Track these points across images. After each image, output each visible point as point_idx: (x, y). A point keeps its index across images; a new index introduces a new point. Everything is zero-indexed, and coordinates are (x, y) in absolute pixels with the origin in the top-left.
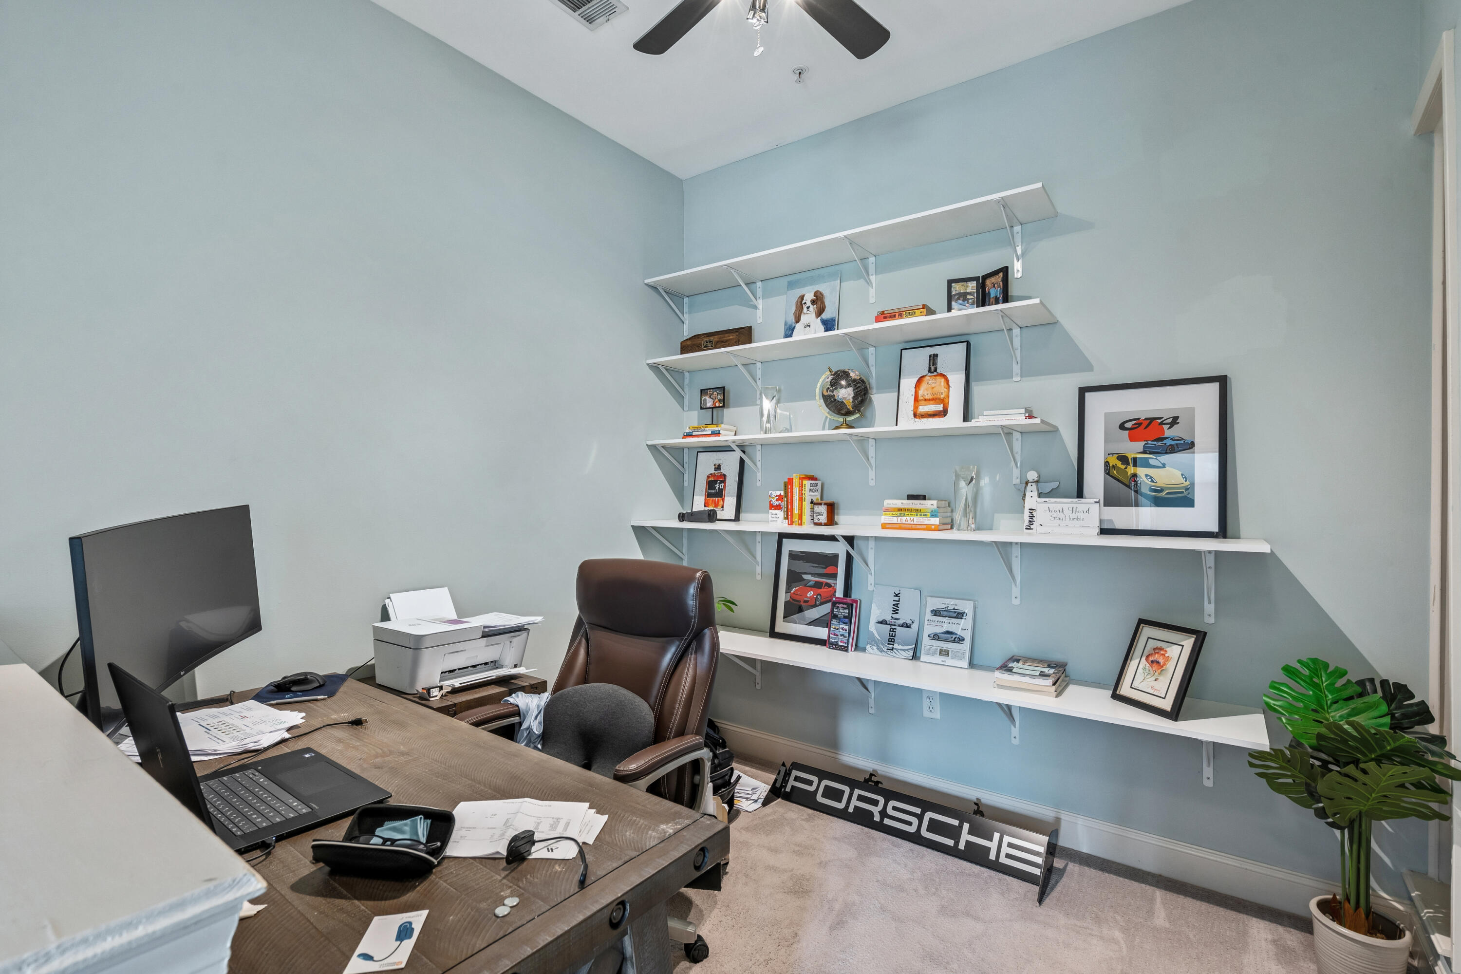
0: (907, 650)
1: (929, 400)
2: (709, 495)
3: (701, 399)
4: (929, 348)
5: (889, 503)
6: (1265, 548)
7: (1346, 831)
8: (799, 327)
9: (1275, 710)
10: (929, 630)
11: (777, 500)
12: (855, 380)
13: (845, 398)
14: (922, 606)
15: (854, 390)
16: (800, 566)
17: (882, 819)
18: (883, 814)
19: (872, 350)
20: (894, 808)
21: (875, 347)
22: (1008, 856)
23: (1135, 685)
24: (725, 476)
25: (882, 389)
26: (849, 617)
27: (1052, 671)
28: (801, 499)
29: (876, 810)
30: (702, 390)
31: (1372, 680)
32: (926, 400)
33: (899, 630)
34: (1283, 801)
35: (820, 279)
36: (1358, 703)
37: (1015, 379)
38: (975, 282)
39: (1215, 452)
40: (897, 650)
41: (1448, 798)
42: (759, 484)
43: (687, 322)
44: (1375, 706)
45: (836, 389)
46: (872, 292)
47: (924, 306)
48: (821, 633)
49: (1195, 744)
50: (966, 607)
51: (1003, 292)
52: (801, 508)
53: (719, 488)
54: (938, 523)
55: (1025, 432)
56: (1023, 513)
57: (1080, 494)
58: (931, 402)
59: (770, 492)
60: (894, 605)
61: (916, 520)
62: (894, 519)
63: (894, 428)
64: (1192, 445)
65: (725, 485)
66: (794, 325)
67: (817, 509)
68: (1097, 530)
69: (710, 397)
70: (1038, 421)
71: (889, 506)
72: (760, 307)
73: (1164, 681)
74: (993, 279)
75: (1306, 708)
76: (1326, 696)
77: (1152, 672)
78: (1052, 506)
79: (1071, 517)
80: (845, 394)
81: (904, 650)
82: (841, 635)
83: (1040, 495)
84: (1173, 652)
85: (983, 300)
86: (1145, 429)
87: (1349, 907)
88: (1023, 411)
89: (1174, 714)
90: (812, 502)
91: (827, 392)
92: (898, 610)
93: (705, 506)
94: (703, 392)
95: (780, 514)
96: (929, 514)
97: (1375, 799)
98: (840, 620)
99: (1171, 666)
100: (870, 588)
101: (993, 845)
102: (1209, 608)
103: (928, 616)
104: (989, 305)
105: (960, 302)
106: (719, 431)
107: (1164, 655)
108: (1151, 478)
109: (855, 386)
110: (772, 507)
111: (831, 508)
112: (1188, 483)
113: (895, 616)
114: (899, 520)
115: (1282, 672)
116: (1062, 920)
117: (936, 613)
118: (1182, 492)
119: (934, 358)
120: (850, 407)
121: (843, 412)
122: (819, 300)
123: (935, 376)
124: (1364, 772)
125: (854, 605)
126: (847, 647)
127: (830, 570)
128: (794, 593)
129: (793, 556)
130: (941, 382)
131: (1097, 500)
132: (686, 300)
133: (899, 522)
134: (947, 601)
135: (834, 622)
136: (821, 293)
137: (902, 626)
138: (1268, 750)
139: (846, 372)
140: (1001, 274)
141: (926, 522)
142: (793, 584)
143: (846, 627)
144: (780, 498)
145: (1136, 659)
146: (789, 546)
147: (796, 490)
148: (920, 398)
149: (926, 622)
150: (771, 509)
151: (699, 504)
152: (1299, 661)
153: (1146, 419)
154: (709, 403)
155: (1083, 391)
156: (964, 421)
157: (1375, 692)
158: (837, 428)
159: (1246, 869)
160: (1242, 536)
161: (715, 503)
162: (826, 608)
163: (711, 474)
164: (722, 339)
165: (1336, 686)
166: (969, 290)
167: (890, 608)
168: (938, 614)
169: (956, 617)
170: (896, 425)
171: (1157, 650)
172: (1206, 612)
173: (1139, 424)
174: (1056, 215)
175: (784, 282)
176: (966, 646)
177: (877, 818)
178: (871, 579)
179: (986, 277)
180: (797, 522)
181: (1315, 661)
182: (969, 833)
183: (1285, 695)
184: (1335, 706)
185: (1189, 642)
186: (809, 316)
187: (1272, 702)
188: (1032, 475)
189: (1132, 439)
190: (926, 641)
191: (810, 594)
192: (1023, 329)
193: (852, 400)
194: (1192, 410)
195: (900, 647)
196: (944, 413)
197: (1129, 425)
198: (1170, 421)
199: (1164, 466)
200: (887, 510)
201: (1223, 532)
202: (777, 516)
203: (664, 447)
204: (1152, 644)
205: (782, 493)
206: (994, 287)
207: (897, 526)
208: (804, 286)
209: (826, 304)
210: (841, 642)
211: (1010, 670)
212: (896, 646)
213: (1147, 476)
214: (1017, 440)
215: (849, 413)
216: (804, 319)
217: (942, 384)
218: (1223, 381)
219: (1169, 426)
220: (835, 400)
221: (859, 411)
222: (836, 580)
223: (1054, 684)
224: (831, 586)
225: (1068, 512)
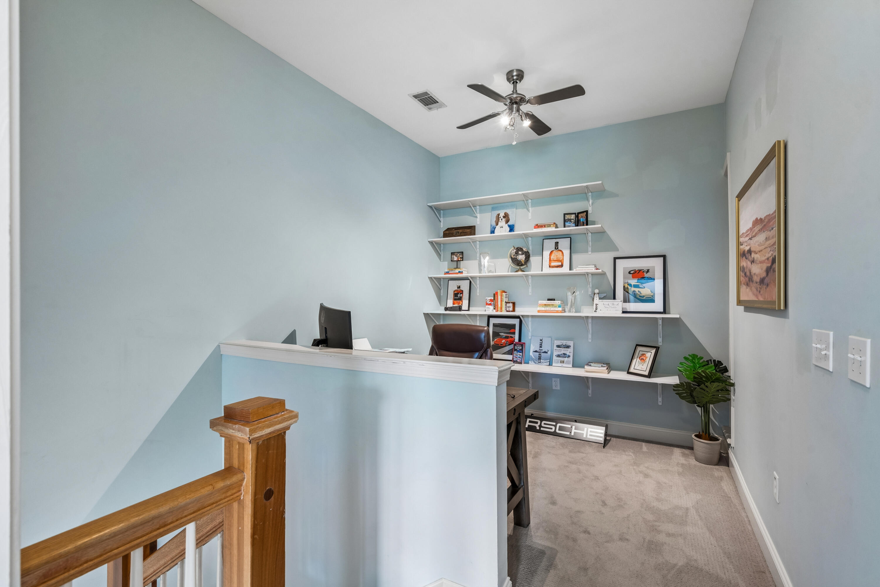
0: (547, 362)
1: (556, 260)
2: (455, 299)
3: (451, 257)
4: (554, 239)
5: (540, 302)
6: (678, 316)
7: (702, 408)
8: (498, 227)
9: (681, 371)
10: (555, 353)
11: (490, 301)
12: (525, 252)
13: (522, 259)
14: (552, 344)
15: (525, 256)
16: (498, 329)
17: (540, 428)
18: (540, 426)
19: (530, 239)
20: (545, 424)
21: (531, 237)
22: (590, 435)
23: (635, 368)
24: (462, 291)
25: (535, 255)
26: (522, 350)
27: (605, 365)
28: (501, 301)
29: (537, 426)
30: (451, 253)
31: (711, 360)
32: (554, 260)
33: (542, 354)
34: (684, 402)
35: (507, 207)
36: (706, 367)
37: (589, 253)
38: (574, 215)
39: (662, 279)
40: (542, 362)
41: (730, 393)
42: (478, 294)
43: (442, 221)
44: (711, 367)
45: (518, 255)
46: (530, 214)
47: (554, 223)
48: (510, 357)
49: (656, 384)
50: (571, 343)
51: (586, 220)
52: (501, 305)
53: (460, 296)
54: (561, 310)
55: (593, 274)
56: (593, 306)
57: (614, 298)
58: (556, 261)
59: (486, 298)
60: (540, 344)
61: (552, 309)
62: (543, 309)
63: (541, 272)
64: (654, 279)
65: (463, 295)
66: (495, 226)
67: (508, 305)
68: (622, 312)
69: (456, 256)
70: (600, 271)
71: (540, 303)
72: (478, 217)
73: (645, 365)
74: (582, 215)
75: (691, 369)
76: (697, 366)
77: (641, 363)
78: (604, 303)
79: (612, 307)
80: (521, 257)
81: (544, 362)
82: (519, 357)
83: (600, 299)
84: (648, 355)
85: (577, 223)
86: (638, 273)
87: (704, 434)
88: (594, 266)
89: (649, 376)
90: (505, 302)
91: (514, 256)
92: (542, 346)
93: (453, 304)
94: (453, 254)
95: (491, 307)
96: (557, 307)
97: (710, 396)
98: (518, 351)
99: (647, 360)
100: (530, 338)
101: (584, 432)
102: (660, 340)
103: (555, 348)
104: (580, 226)
105: (569, 222)
106: (462, 271)
107: (645, 356)
108: (640, 292)
109: (526, 254)
110: (487, 304)
111: (514, 304)
112: (653, 294)
113: (541, 349)
114: (545, 309)
115: (683, 359)
116: (612, 451)
117: (558, 346)
118: (651, 297)
119: (557, 243)
120: (523, 263)
121: (520, 265)
122: (506, 216)
123: (558, 251)
124: (707, 387)
125: (524, 345)
126: (522, 362)
127: (512, 331)
128: (496, 341)
129: (495, 325)
130: (560, 253)
131: (621, 300)
132: (442, 211)
133: (545, 310)
134: (562, 341)
135: (515, 352)
136: (507, 213)
137: (544, 352)
138: (679, 383)
139: (521, 248)
140: (585, 213)
141: (556, 310)
142: (495, 337)
143: (521, 354)
144: (491, 300)
145: (635, 359)
146: (493, 321)
147: (499, 297)
148: (552, 259)
149: (554, 350)
150: (486, 305)
151: (450, 304)
152: (689, 355)
153: (638, 270)
154: (455, 259)
155: (615, 259)
156: (570, 270)
157: (712, 363)
158: (517, 271)
159: (673, 433)
160: (671, 312)
161: (458, 303)
162: (512, 347)
163: (456, 290)
164: (464, 231)
165: (700, 362)
166: (572, 218)
167: (539, 346)
168: (559, 347)
169: (567, 348)
170: (542, 271)
171: (643, 355)
172: (659, 342)
173: (636, 272)
174: (605, 190)
175: (490, 207)
176: (571, 359)
177: (538, 428)
178: (530, 334)
179: (578, 213)
180: (500, 311)
181: (694, 355)
182: (575, 429)
183: (684, 366)
184: (699, 368)
185: (654, 351)
186: (502, 223)
187: (680, 369)
188: (597, 291)
189: (633, 277)
190: (555, 358)
191: (503, 341)
192: (593, 234)
193: (524, 260)
194: (654, 267)
195: (544, 361)
196: (562, 266)
197: (632, 272)
198: (646, 271)
199: (644, 288)
200: (540, 305)
201: (664, 312)
202: (490, 308)
203: (435, 278)
204: (641, 353)
205: (492, 298)
206: (582, 217)
207: (544, 311)
208: (500, 210)
209: (510, 218)
210: (519, 360)
211: (590, 365)
212: (542, 361)
213: (638, 291)
214: (590, 277)
215: (522, 265)
216: (500, 224)
217: (561, 254)
218: (664, 257)
219: (646, 273)
220: (517, 260)
221: (526, 264)
222: (515, 335)
223: (607, 369)
224: (513, 338)
225: (610, 305)
